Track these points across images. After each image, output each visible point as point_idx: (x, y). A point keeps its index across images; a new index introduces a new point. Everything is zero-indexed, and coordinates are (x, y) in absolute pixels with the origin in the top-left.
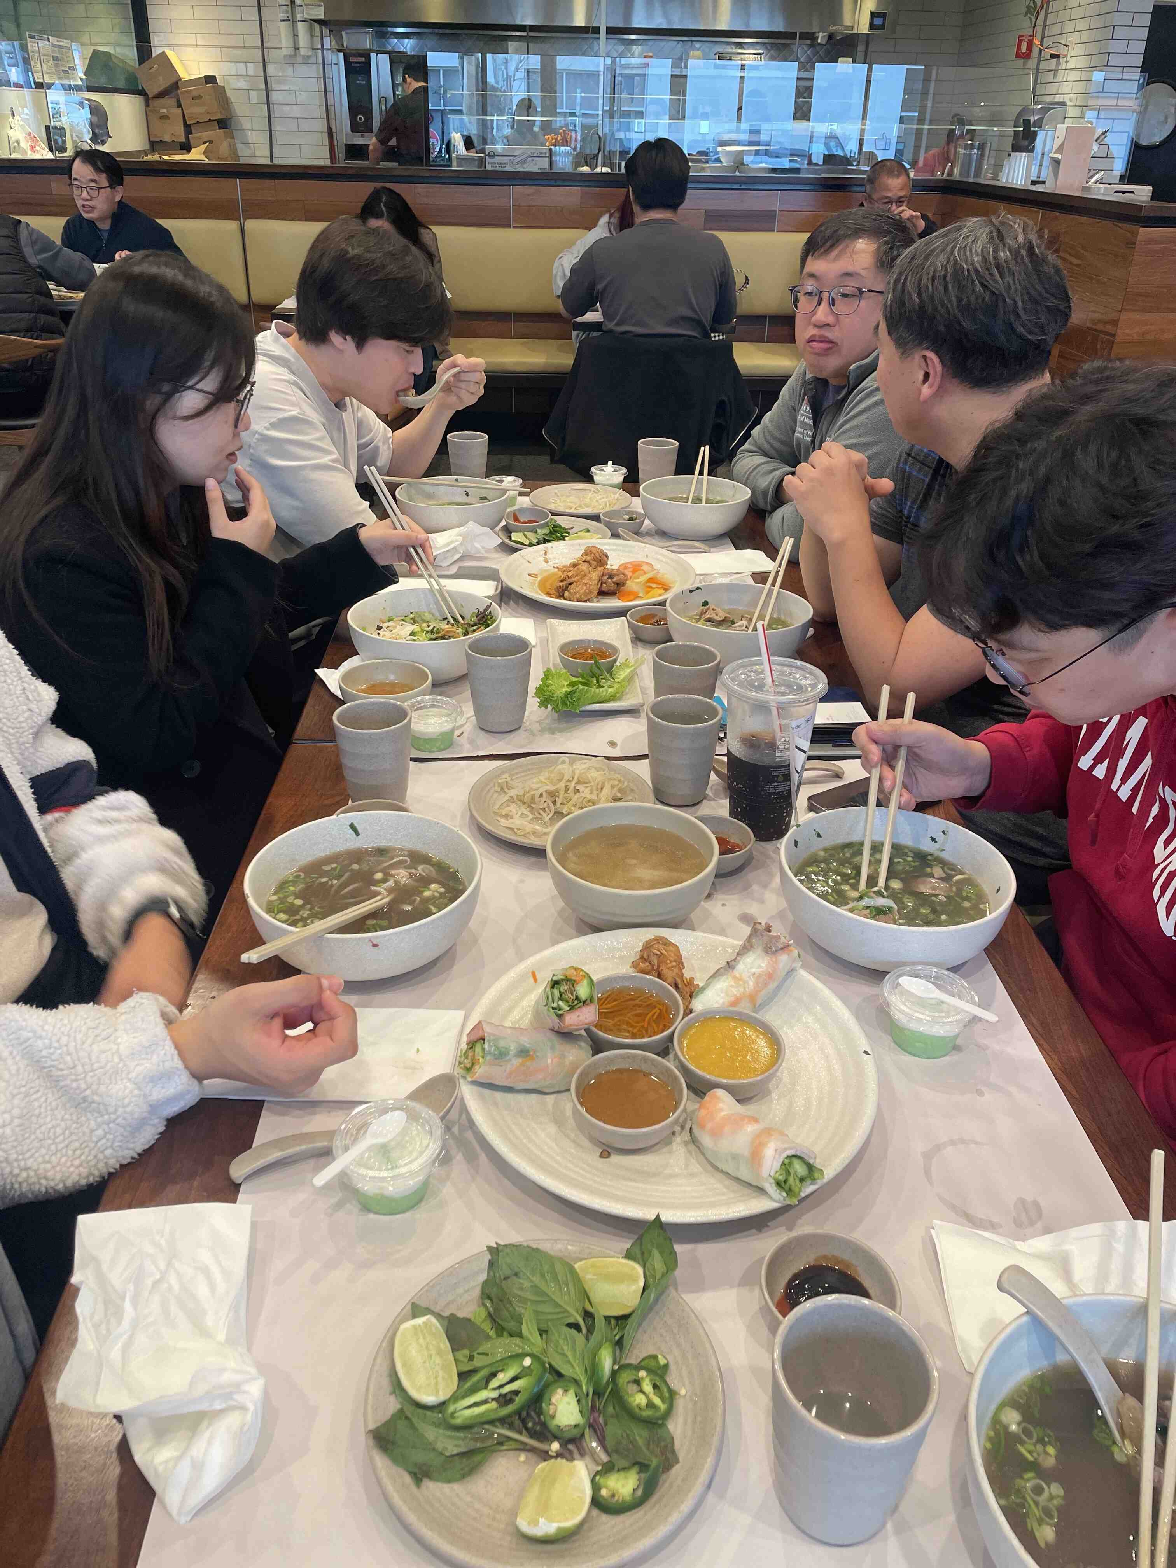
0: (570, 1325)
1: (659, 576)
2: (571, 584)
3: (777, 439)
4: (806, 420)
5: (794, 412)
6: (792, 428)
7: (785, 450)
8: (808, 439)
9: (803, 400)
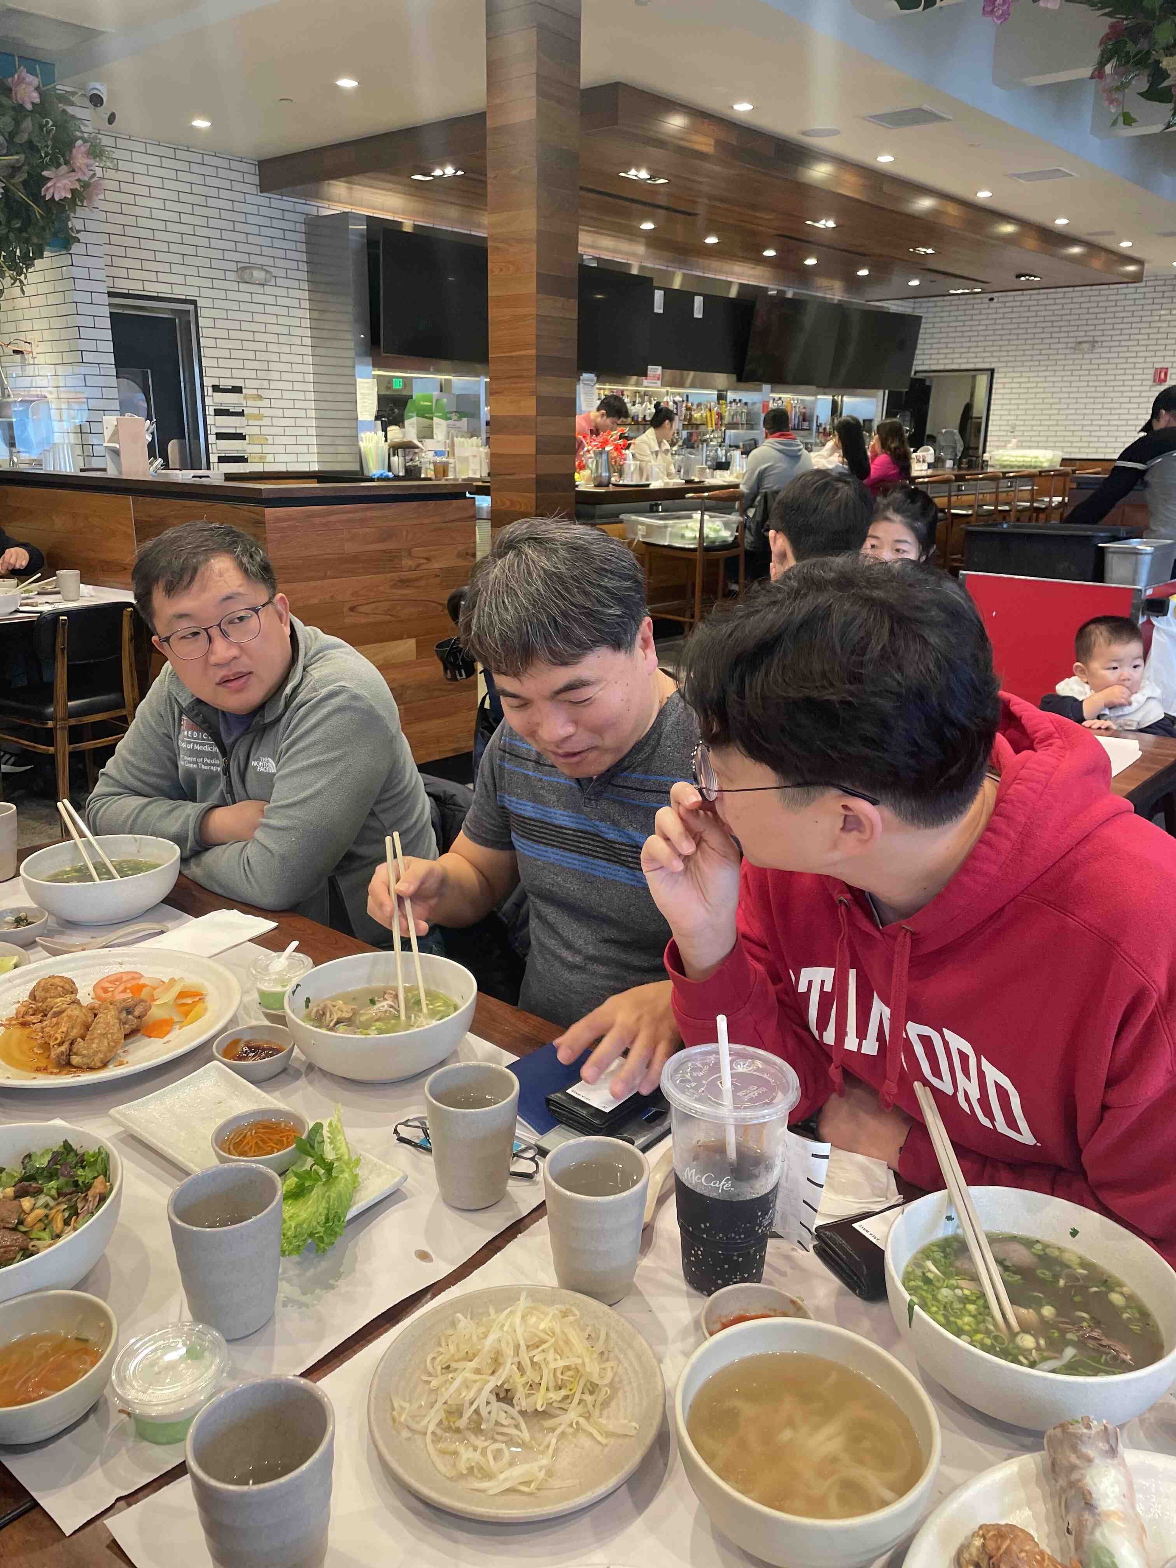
1: (186, 988)
2: (72, 1044)
3: (143, 771)
4: (197, 747)
5: (169, 741)
6: (169, 759)
7: (164, 784)
8: (205, 767)
9: (180, 725)
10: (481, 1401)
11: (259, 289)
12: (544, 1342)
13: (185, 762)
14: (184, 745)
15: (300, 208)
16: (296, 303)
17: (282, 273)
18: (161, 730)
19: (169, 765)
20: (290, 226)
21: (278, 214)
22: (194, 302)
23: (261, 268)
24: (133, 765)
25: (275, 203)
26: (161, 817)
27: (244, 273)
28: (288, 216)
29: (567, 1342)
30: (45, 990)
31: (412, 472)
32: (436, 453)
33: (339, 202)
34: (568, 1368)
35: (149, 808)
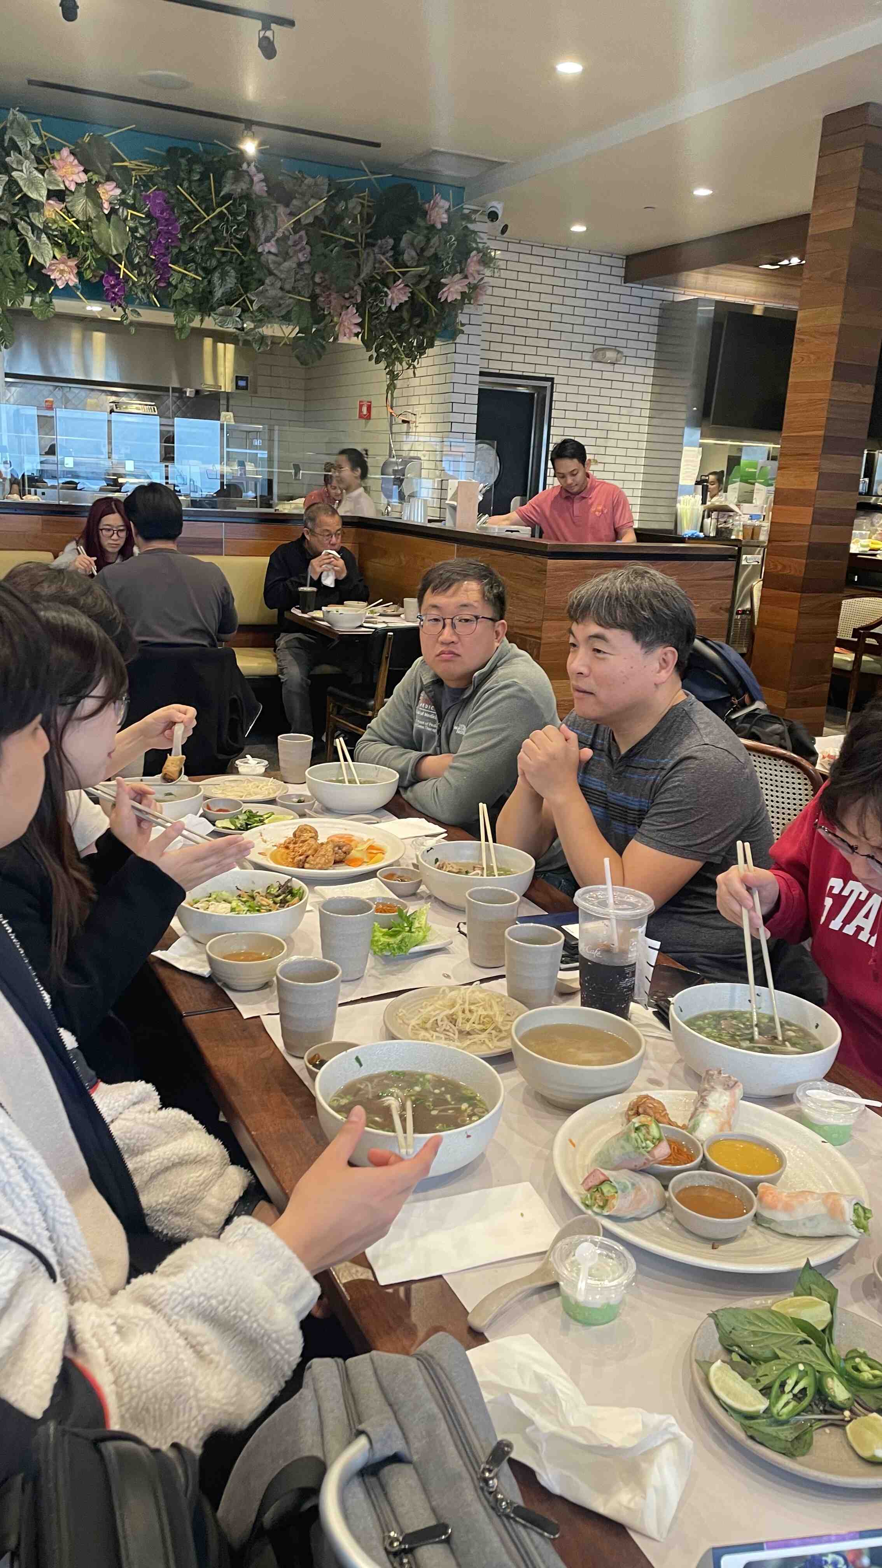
0: (801, 1343)
1: (374, 844)
2: (307, 857)
3: (392, 728)
4: (426, 715)
5: (410, 709)
6: (409, 721)
7: (404, 738)
8: (430, 729)
9: (419, 699)
10: (439, 1018)
11: (610, 367)
12: (479, 1002)
13: (418, 724)
14: (418, 713)
15: (657, 295)
16: (640, 379)
17: (632, 353)
18: (407, 702)
19: (408, 726)
20: (647, 311)
21: (637, 301)
22: (552, 380)
23: (615, 349)
24: (387, 723)
25: (635, 292)
26: (395, 758)
27: (598, 354)
28: (645, 302)
29: (491, 1006)
30: (301, 831)
31: (722, 534)
32: (752, 517)
33: (695, 288)
34: (487, 1016)
35: (391, 751)
